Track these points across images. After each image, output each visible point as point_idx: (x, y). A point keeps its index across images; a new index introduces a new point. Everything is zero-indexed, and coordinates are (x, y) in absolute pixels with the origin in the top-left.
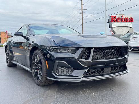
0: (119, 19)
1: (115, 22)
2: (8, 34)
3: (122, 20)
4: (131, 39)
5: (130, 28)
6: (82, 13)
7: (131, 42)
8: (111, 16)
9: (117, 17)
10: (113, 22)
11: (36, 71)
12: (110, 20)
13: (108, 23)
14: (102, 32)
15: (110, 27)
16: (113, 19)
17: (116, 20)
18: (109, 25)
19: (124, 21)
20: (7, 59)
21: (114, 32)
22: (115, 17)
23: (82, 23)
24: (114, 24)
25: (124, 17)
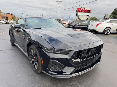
0: (83, 10)
1: (80, 12)
2: (12, 15)
3: (84, 11)
4: (90, 25)
5: (88, 16)
6: (59, 4)
7: (90, 26)
8: (78, 8)
9: (82, 9)
10: (79, 12)
11: (32, 60)
12: (77, 11)
13: (76, 12)
14: (70, 16)
15: (76, 15)
16: (79, 10)
17: (81, 10)
18: (76, 14)
19: (85, 11)
20: (11, 40)
21: (79, 18)
22: (80, 9)
23: (59, 10)
24: (80, 14)
25: (85, 9)
